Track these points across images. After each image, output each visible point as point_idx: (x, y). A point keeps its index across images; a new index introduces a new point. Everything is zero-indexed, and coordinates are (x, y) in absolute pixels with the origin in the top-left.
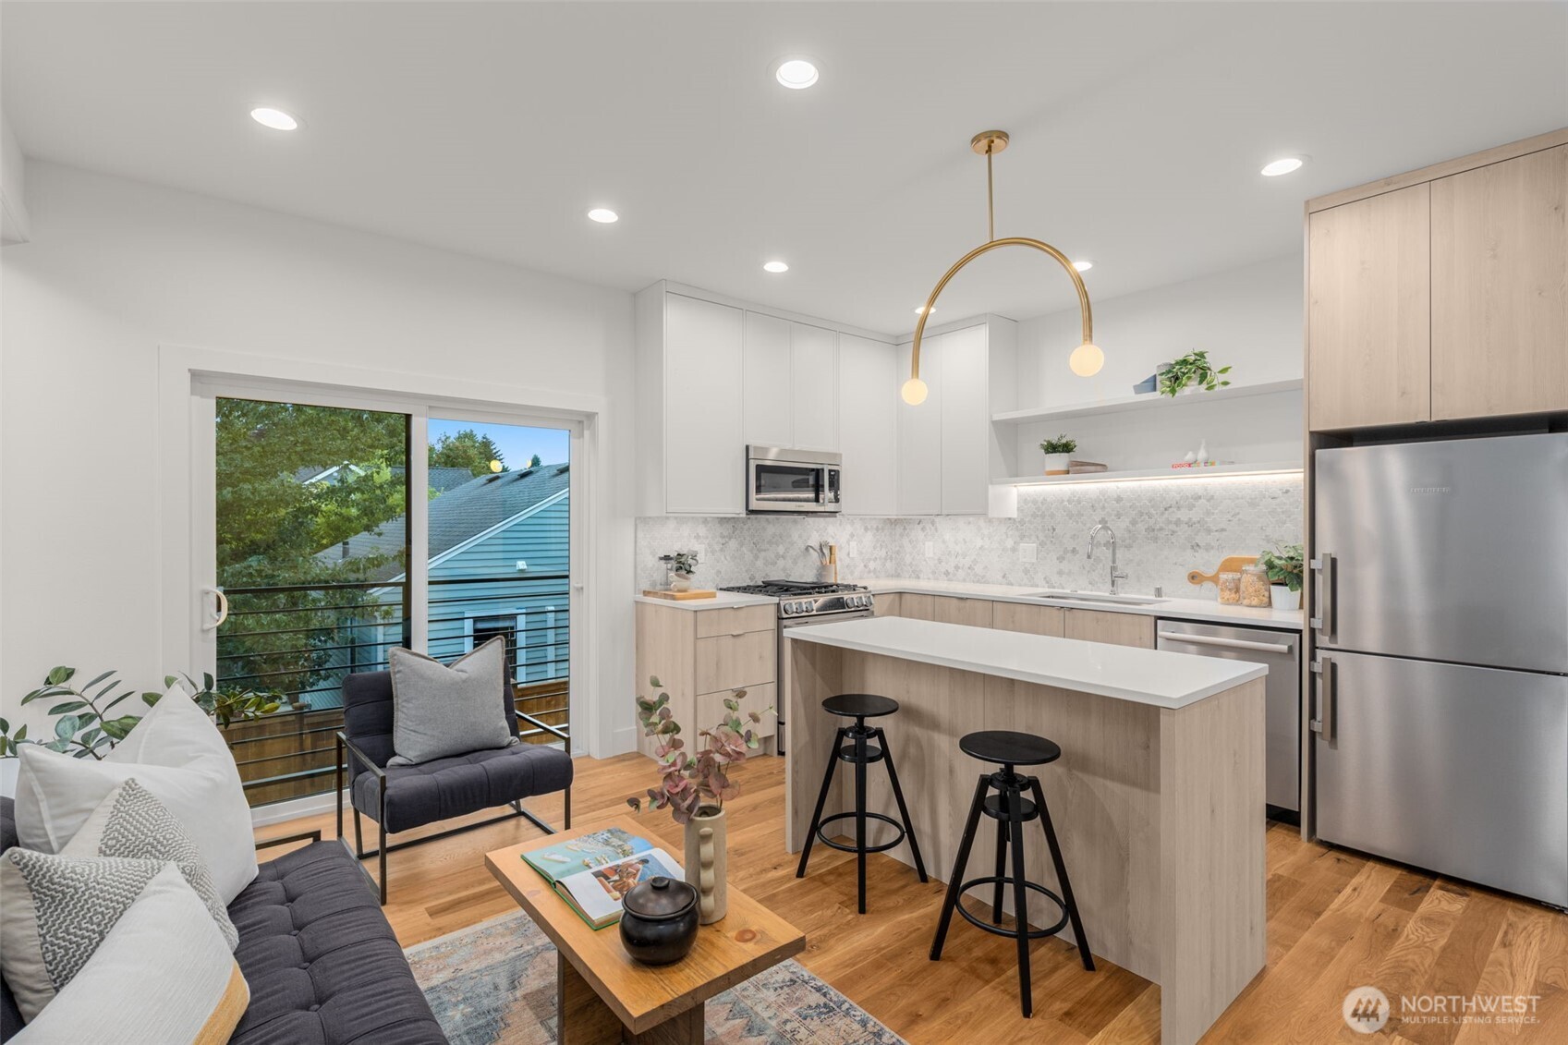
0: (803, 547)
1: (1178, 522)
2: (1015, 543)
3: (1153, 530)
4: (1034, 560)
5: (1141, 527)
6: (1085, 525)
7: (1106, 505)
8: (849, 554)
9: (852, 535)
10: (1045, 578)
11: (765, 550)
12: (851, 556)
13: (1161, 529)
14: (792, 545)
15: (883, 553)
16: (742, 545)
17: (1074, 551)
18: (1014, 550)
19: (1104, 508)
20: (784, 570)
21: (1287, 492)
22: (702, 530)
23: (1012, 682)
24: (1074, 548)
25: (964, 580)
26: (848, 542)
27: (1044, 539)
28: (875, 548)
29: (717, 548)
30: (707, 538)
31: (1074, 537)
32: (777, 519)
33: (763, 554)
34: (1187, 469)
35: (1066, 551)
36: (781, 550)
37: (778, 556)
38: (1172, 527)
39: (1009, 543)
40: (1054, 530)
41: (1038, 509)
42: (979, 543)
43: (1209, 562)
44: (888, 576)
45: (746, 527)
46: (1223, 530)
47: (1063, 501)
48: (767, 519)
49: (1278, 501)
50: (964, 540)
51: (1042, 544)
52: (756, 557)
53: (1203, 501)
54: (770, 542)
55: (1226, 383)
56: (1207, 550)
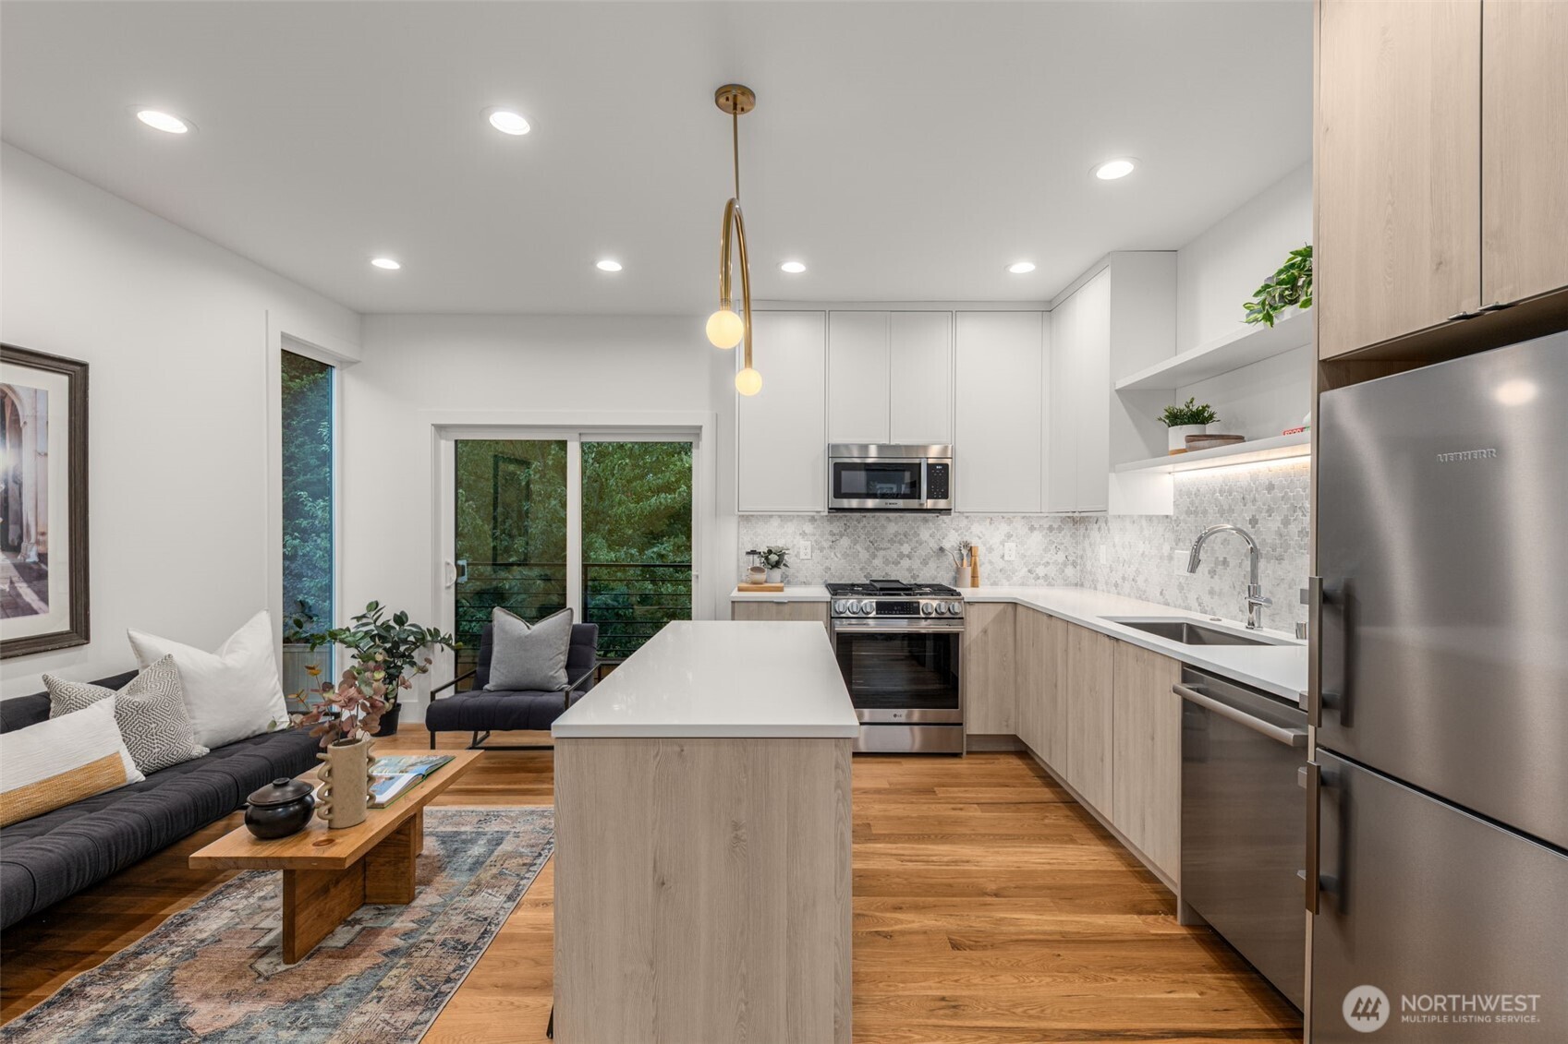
0: (936, 547)
2: (1171, 548)
8: (1003, 557)
9: (1009, 536)
10: (1197, 599)
11: (885, 549)
12: (1006, 558)
14: (921, 544)
15: (1061, 557)
16: (855, 542)
18: (1170, 558)
19: (1254, 500)
20: (910, 570)
22: (808, 528)
26: (1002, 543)
28: (1046, 550)
29: (826, 545)
30: (814, 535)
31: (1225, 542)
32: (901, 517)
33: (881, 553)
36: (906, 549)
37: (901, 556)
39: (1166, 549)
41: (1192, 503)
44: (1067, 585)
45: (862, 524)
47: (1215, 491)
48: (888, 517)
52: (874, 556)
54: (891, 541)
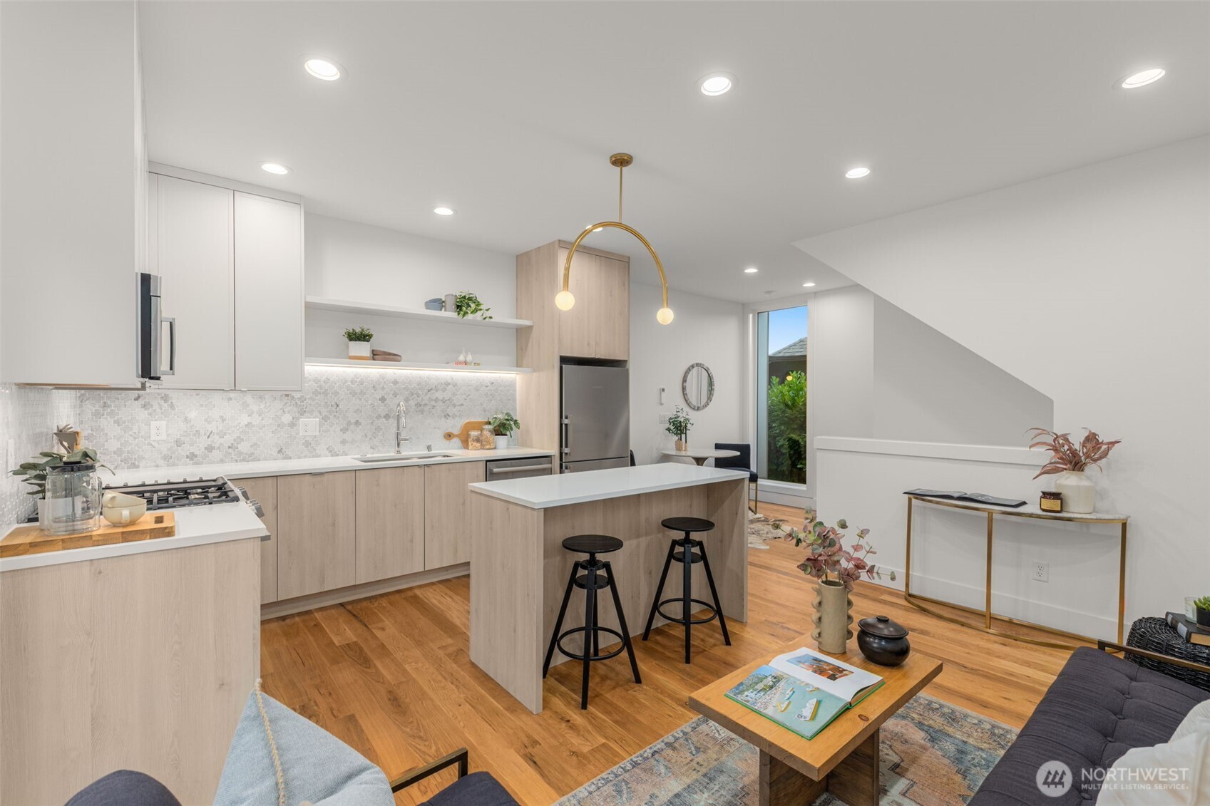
1: (436, 400)
2: (293, 418)
3: (421, 405)
4: (317, 433)
5: (412, 403)
6: (367, 401)
7: (385, 386)
13: (425, 405)
17: (357, 423)
18: (292, 425)
19: (383, 388)
21: (493, 383)
23: (639, 495)
24: (357, 421)
25: (222, 461)
27: (328, 414)
31: (357, 411)
34: (464, 366)
35: (349, 423)
38: (433, 403)
39: (287, 419)
40: (338, 406)
41: (321, 387)
42: (245, 419)
43: (456, 426)
46: (462, 405)
47: (346, 381)
49: (488, 388)
50: (221, 417)
51: (325, 418)
53: (451, 386)
55: (491, 318)
56: (454, 418)
